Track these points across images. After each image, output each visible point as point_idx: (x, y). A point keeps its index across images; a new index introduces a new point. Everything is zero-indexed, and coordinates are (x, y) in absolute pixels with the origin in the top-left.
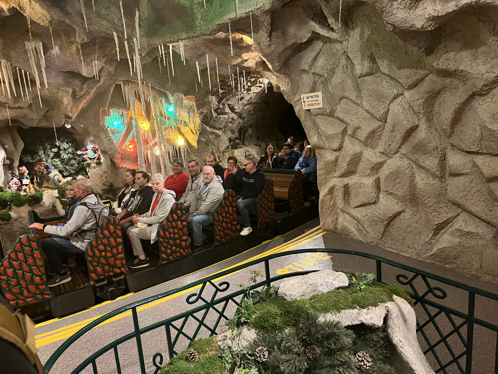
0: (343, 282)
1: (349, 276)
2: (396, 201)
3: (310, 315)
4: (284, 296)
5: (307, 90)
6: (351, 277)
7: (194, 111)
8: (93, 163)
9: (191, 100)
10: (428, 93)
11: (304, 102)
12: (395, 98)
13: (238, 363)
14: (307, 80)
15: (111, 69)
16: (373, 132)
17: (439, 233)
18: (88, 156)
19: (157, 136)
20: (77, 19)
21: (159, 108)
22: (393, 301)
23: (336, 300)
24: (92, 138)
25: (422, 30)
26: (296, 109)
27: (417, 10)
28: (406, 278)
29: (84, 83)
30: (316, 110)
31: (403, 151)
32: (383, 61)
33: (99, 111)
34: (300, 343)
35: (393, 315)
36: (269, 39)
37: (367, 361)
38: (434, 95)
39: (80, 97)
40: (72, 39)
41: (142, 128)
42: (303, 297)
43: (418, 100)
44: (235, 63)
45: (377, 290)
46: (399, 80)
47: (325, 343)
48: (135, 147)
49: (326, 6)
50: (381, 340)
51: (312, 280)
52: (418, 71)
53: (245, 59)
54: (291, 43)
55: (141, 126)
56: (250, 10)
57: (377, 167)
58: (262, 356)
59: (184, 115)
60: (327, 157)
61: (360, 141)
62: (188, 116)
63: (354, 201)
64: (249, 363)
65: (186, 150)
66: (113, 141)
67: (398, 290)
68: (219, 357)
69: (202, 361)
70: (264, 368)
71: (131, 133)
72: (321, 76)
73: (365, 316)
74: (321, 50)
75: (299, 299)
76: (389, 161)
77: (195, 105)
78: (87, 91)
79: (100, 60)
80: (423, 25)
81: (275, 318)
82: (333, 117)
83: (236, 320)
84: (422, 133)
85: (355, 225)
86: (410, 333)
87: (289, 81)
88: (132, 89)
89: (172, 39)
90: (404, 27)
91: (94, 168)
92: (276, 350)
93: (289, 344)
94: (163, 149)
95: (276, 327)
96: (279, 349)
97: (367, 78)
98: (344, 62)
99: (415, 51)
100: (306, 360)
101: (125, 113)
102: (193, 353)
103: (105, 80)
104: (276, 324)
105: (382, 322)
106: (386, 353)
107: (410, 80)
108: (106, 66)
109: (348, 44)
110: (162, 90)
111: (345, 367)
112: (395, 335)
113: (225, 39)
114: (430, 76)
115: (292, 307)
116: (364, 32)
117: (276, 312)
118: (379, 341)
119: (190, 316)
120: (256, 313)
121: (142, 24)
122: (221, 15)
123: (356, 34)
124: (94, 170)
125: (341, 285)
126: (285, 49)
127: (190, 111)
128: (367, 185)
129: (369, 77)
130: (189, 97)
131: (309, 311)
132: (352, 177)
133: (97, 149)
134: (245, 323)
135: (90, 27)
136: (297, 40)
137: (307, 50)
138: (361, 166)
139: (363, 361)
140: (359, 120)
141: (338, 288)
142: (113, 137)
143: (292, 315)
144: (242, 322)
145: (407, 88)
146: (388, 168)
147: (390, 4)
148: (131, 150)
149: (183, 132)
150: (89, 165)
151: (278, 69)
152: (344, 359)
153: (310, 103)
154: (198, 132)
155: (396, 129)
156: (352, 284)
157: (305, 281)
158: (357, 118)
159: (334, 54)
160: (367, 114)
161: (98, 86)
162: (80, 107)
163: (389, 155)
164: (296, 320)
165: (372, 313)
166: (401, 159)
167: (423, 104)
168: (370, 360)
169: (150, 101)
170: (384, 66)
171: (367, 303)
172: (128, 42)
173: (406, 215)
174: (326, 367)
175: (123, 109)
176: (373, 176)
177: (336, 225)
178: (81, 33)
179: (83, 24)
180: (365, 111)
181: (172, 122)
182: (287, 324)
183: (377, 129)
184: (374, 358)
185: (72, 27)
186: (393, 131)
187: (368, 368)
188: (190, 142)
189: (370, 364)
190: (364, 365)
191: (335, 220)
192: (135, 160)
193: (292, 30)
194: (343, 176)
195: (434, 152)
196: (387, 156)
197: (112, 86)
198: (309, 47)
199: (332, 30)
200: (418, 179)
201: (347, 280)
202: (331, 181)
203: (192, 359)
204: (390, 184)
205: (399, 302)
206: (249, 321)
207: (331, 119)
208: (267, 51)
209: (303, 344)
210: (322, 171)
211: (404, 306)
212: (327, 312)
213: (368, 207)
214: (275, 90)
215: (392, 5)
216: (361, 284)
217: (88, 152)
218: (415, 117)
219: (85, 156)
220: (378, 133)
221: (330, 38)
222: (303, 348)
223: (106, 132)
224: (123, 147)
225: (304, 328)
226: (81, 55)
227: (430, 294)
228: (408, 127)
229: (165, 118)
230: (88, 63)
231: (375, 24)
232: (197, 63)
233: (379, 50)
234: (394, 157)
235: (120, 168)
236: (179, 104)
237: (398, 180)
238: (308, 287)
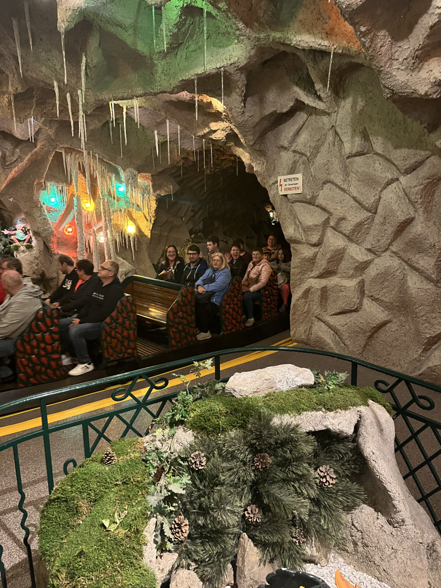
0: (307, 379)
1: (316, 373)
2: (382, 309)
3: (262, 414)
4: (232, 392)
5: (286, 171)
6: (318, 374)
7: (149, 193)
8: (22, 246)
9: (147, 178)
10: (428, 178)
11: (281, 185)
12: (389, 183)
13: (167, 469)
14: (286, 157)
15: (51, 132)
16: (360, 225)
17: (430, 348)
18: (17, 237)
19: (103, 219)
20: (11, 63)
21: (107, 185)
22: (368, 406)
23: (296, 400)
24: (23, 216)
25: (426, 98)
26: (271, 194)
27: (421, 72)
28: (387, 385)
29: (16, 147)
30: (294, 195)
31: (394, 248)
32: (377, 139)
33: (33, 182)
34: (247, 449)
35: (366, 422)
36: (243, 105)
37: (331, 477)
38: (435, 181)
39: (11, 164)
40: (4, 89)
41: (85, 208)
42: (256, 395)
43: (415, 186)
44: (201, 133)
45: (350, 392)
46: (395, 162)
47: (279, 451)
48: (75, 231)
49: (313, 67)
50: (349, 452)
51: (269, 374)
52: (418, 151)
53: (213, 129)
54: (269, 112)
55: (83, 206)
56: (222, 64)
57: (362, 267)
58: (198, 463)
59: (137, 197)
60: (304, 253)
61: (344, 235)
62: (142, 198)
63: (333, 308)
64: (180, 470)
65: (136, 239)
66: (48, 221)
67: (375, 395)
68: (143, 460)
69: (121, 464)
70: (199, 478)
71: (71, 213)
72: (303, 154)
73: (331, 420)
74: (304, 124)
75: (250, 396)
76: (377, 261)
77: (151, 186)
78: (20, 157)
79: (37, 118)
80: (427, 91)
81: (219, 418)
82: (314, 205)
83: (169, 418)
84: (418, 228)
85: (332, 335)
86: (386, 445)
87: (264, 160)
88: (75, 159)
89: (125, 95)
90: (404, 93)
91: (23, 251)
92: (216, 455)
93: (233, 448)
94: (109, 236)
95: (219, 428)
96: (220, 455)
97: (357, 159)
98: (331, 138)
99: (416, 127)
100: (254, 471)
101: (65, 188)
102: (110, 454)
103: (43, 145)
104: (219, 424)
105: (352, 430)
106: (355, 469)
107: (408, 162)
108: (44, 127)
109: (337, 116)
110: (112, 163)
111: (301, 482)
112: (367, 445)
113: (190, 102)
114: (432, 158)
115: (240, 405)
116: (357, 102)
117: (220, 410)
118: (348, 453)
119: (115, 417)
120: (195, 410)
121: (89, 73)
122: (187, 69)
123: (346, 105)
124: (22, 255)
125: (304, 382)
126: (261, 119)
127: (145, 193)
128: (348, 288)
129: (359, 157)
130: (144, 174)
131: (262, 410)
132: (332, 278)
133: (29, 230)
134: (181, 422)
135: (26, 75)
136: (276, 109)
137: (287, 123)
138: (344, 265)
139: (325, 477)
140: (344, 209)
141: (301, 387)
142: (48, 216)
143: (240, 414)
144: (177, 420)
145: (404, 172)
146: (375, 269)
147: (389, 63)
148: (70, 234)
149: (135, 218)
150: (17, 248)
151: (251, 143)
152: (301, 471)
153: (287, 187)
154: (153, 219)
155: (387, 221)
156: (319, 383)
157: (259, 376)
158: (342, 207)
159: (319, 128)
160: (354, 202)
161: (33, 151)
162: (10, 176)
163: (377, 253)
164: (244, 421)
165: (341, 418)
166: (391, 258)
167: (422, 192)
168: (334, 476)
169: (96, 177)
170: (378, 144)
171: (335, 405)
172: (70, 95)
173: (393, 327)
174: (279, 481)
175: (63, 183)
176: (356, 277)
177: (309, 335)
178: (15, 81)
179: (17, 69)
180: (352, 199)
181: (122, 205)
182: (232, 425)
183: (365, 221)
184: (339, 474)
185: (4, 73)
186: (383, 224)
187: (331, 486)
188: (143, 230)
189: (334, 482)
190: (326, 482)
191: (308, 329)
192: (75, 246)
193: (271, 96)
194: (321, 276)
195: (430, 251)
196: (375, 254)
197: (52, 153)
198: (290, 119)
199: (320, 98)
200: (410, 283)
201: (313, 377)
202: (307, 283)
203: (108, 461)
204: (376, 288)
205: (375, 408)
206: (185, 419)
207: (312, 207)
208: (240, 119)
209: (251, 450)
210: (296, 270)
211: (381, 413)
212: (285, 413)
213: (349, 315)
214: (247, 170)
215: (391, 64)
216: (330, 384)
217: (17, 232)
218: (411, 208)
219: (12, 237)
220: (366, 226)
221: (316, 109)
222: (250, 456)
223: (41, 210)
224: (60, 230)
225: (253, 429)
226: (13, 108)
227: (414, 404)
228: (402, 218)
229: (114, 198)
230: (22, 119)
231: (371, 94)
232: (156, 132)
233: (374, 125)
234: (382, 255)
235: (55, 254)
236: (132, 182)
237: (386, 284)
238: (264, 383)
